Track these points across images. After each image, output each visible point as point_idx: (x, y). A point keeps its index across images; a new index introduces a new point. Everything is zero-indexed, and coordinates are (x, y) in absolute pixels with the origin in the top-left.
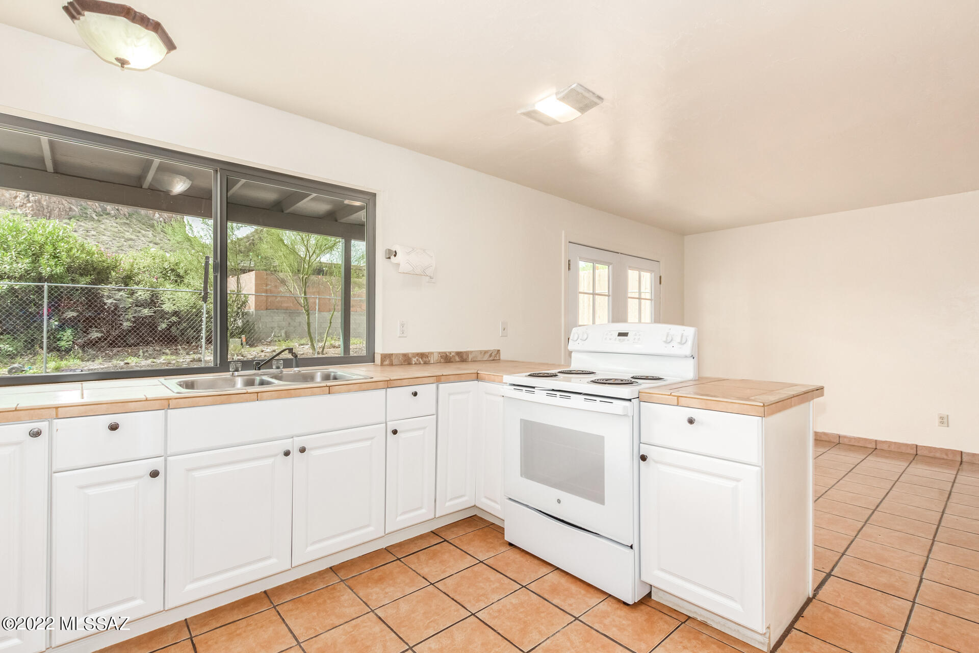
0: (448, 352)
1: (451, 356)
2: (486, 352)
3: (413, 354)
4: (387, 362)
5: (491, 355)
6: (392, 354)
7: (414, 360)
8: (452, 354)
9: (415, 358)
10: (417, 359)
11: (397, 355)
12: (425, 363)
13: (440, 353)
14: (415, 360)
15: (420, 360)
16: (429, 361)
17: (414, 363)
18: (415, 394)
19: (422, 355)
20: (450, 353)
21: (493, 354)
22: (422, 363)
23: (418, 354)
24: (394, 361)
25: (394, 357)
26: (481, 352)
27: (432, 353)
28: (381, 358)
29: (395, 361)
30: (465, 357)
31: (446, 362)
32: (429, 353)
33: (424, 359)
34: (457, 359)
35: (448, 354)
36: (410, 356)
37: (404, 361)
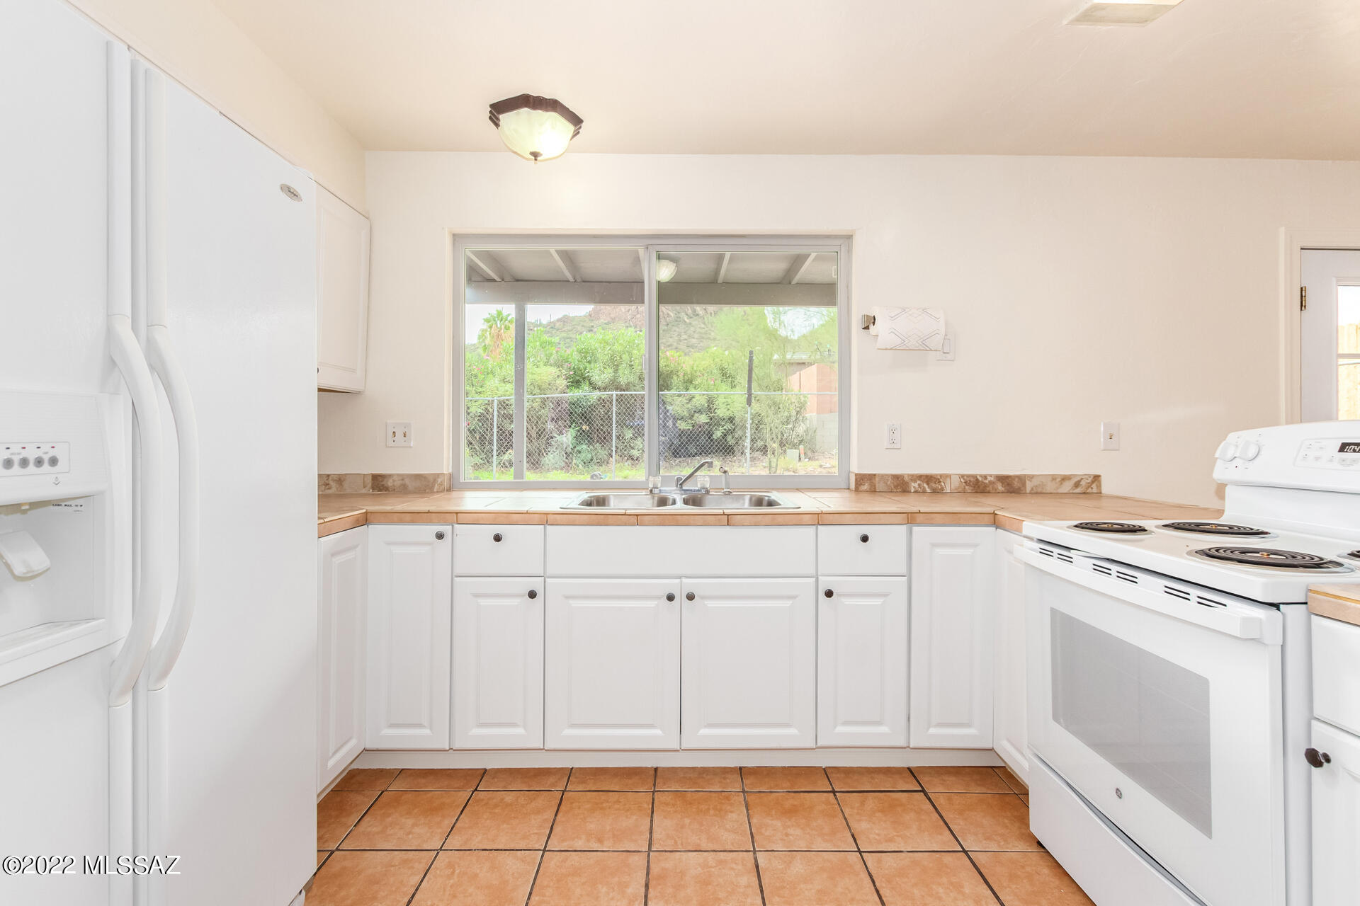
0: (981, 476)
1: (987, 481)
2: (1065, 478)
3: (912, 475)
4: (866, 487)
5: (1077, 485)
6: (875, 475)
7: (914, 486)
8: (989, 478)
9: (915, 482)
10: (919, 485)
11: (882, 476)
12: (935, 491)
13: (963, 476)
14: (916, 485)
15: (925, 485)
16: (942, 489)
17: (913, 490)
18: (865, 539)
19: (928, 479)
20: (985, 477)
21: (1083, 483)
22: (928, 490)
23: (920, 477)
24: (877, 485)
25: (877, 479)
26: (1054, 478)
27: (949, 476)
28: (856, 480)
29: (880, 486)
30: (1016, 484)
31: (977, 492)
32: (941, 476)
33: (934, 485)
34: (1000, 487)
35: (980, 479)
36: (906, 479)
37: (896, 487)
